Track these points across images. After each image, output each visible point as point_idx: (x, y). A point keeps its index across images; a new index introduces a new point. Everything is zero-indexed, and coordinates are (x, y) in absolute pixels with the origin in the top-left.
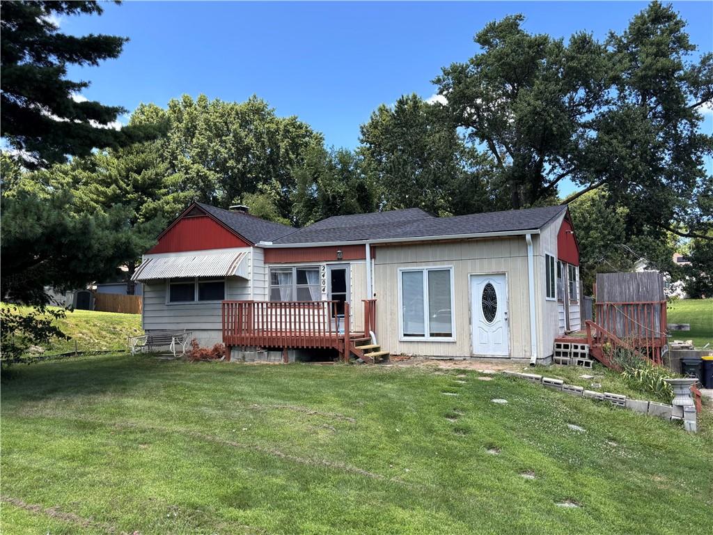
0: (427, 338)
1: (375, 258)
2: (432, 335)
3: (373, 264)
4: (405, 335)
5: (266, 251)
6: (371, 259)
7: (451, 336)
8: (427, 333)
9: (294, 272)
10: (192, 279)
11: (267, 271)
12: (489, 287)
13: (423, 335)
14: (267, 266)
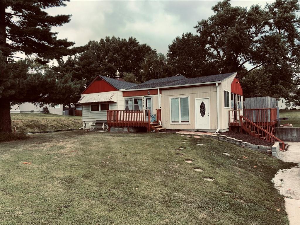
0: (180, 123)
1: (161, 94)
2: (182, 122)
3: (161, 96)
4: (172, 122)
5: (123, 92)
6: (160, 94)
7: (189, 122)
8: (180, 121)
9: (133, 100)
10: (98, 103)
11: (124, 99)
12: (203, 103)
13: (179, 122)
14: (124, 97)
